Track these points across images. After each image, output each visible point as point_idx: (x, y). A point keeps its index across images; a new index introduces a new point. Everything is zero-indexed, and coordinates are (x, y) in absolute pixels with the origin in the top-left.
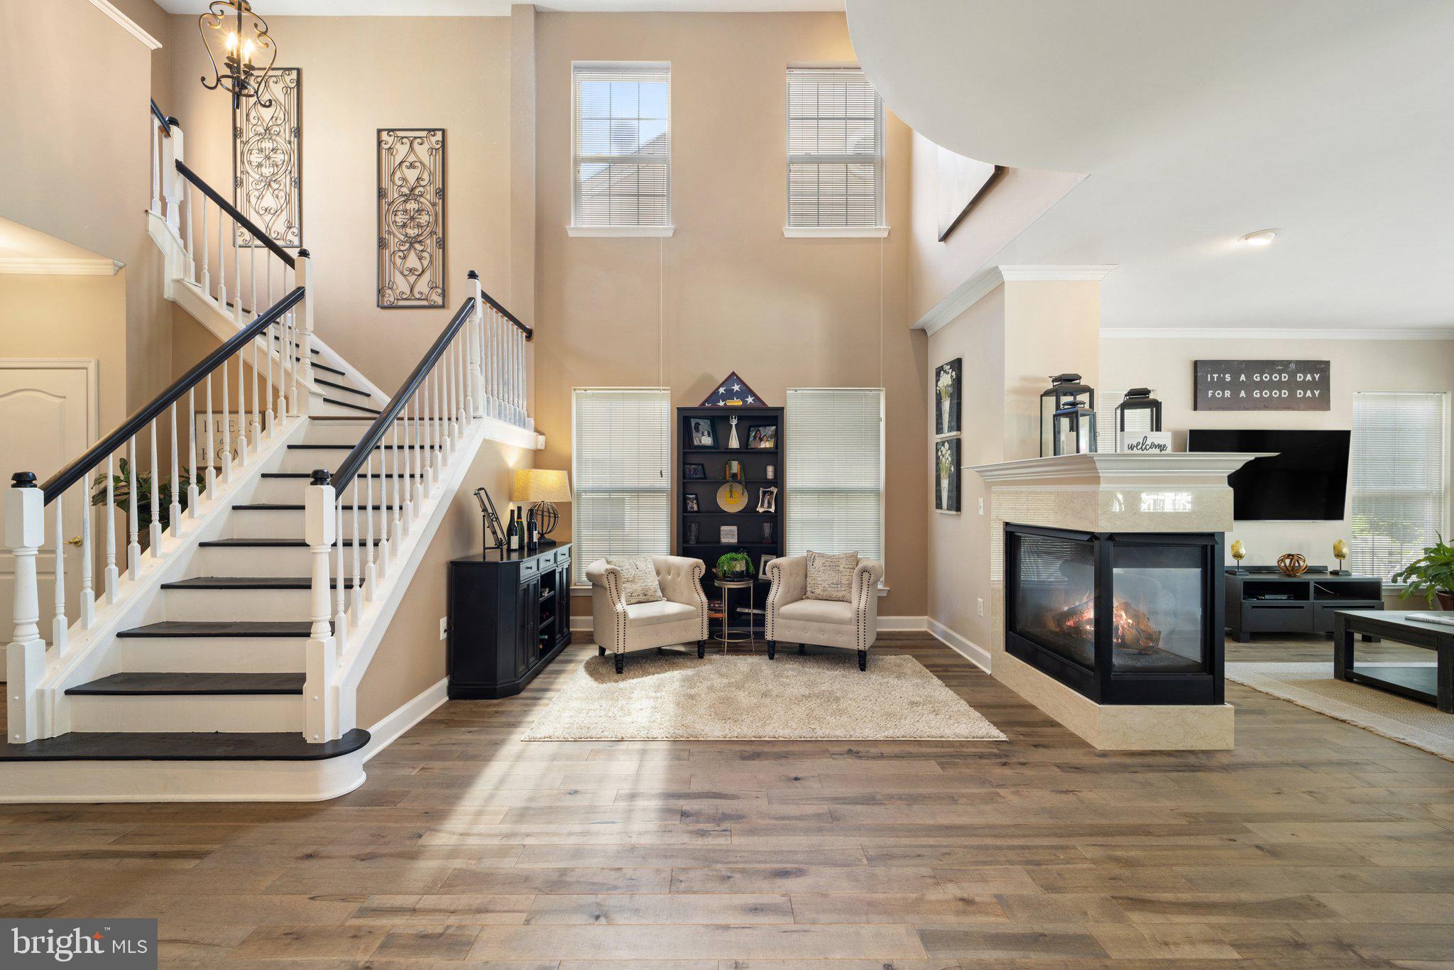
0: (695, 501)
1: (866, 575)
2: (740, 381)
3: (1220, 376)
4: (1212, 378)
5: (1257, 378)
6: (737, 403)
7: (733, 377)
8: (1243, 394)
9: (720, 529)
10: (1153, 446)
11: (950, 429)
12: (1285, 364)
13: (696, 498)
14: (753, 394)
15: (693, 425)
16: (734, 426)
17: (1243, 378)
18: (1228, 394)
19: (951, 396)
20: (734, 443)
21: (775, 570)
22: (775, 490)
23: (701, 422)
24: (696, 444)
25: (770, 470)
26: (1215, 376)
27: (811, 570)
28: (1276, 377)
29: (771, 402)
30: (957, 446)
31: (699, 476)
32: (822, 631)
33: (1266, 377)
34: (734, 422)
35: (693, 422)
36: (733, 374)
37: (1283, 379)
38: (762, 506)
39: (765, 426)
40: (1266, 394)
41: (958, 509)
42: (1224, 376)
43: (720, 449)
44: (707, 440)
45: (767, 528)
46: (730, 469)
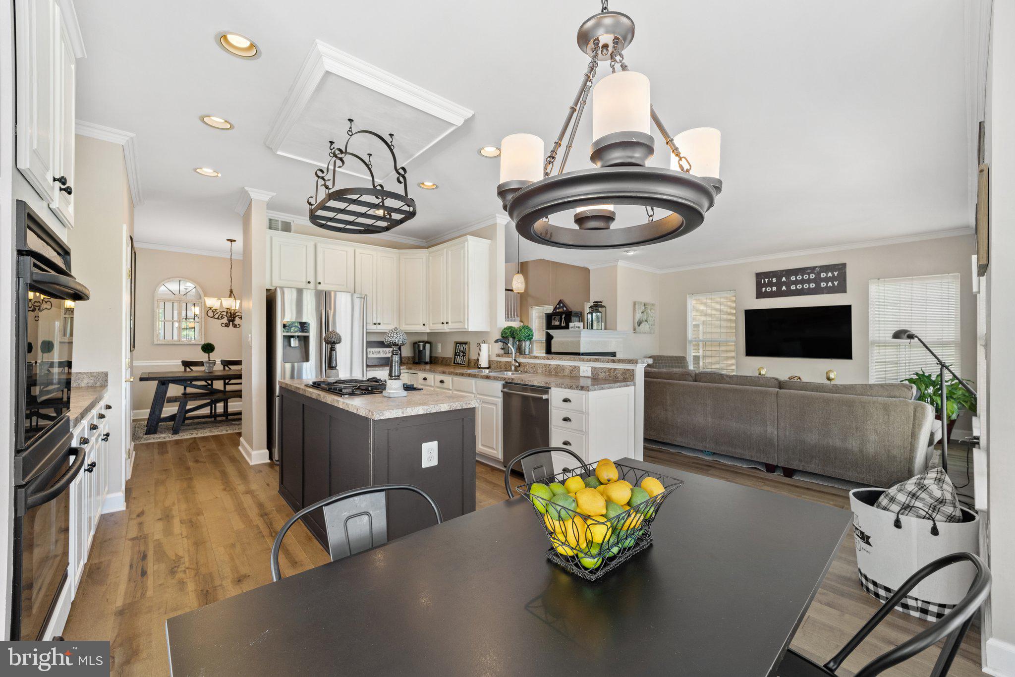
2: (563, 303)
3: (769, 280)
4: (765, 281)
5: (793, 278)
8: (784, 288)
10: (577, 327)
12: (813, 269)
17: (784, 279)
18: (774, 289)
26: (767, 280)
28: (806, 277)
33: (799, 277)
36: (561, 301)
37: (811, 277)
40: (799, 287)
42: (772, 280)
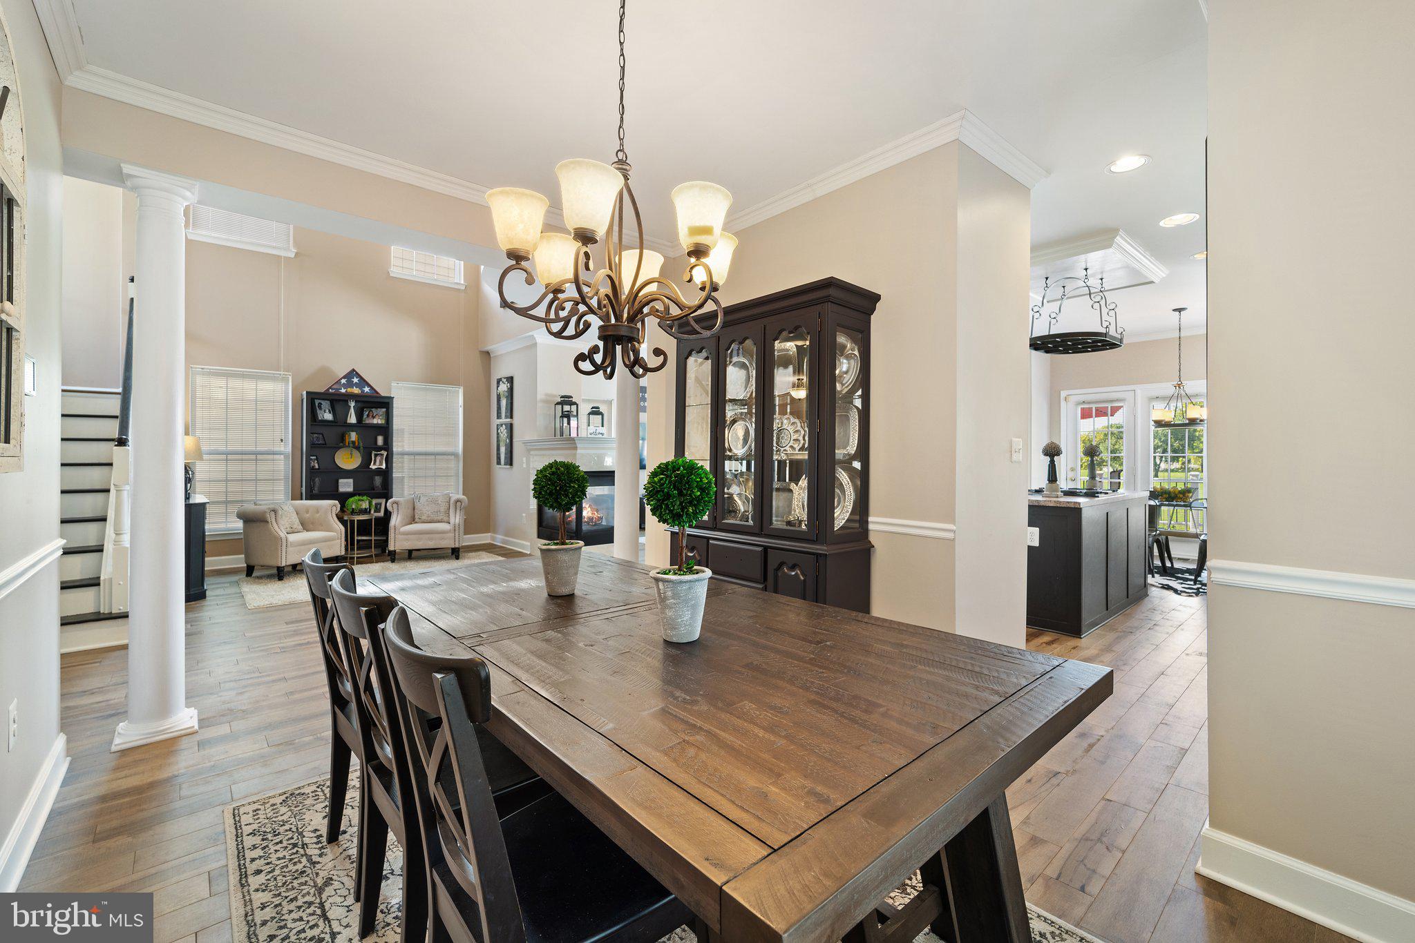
0: (316, 461)
1: (459, 504)
2: (358, 375)
6: (356, 391)
7: (353, 373)
9: (338, 482)
10: (599, 433)
11: (506, 417)
13: (317, 459)
14: (369, 385)
15: (317, 405)
16: (352, 407)
19: (507, 397)
20: (352, 419)
21: (395, 506)
22: (385, 453)
23: (322, 402)
24: (320, 419)
25: (380, 440)
27: (418, 505)
29: (383, 393)
30: (510, 428)
31: (321, 442)
32: (431, 539)
34: (352, 404)
35: (317, 402)
36: (354, 370)
38: (375, 464)
39: (376, 408)
41: (511, 464)
43: (340, 423)
44: (328, 416)
45: (378, 480)
46: (350, 438)
